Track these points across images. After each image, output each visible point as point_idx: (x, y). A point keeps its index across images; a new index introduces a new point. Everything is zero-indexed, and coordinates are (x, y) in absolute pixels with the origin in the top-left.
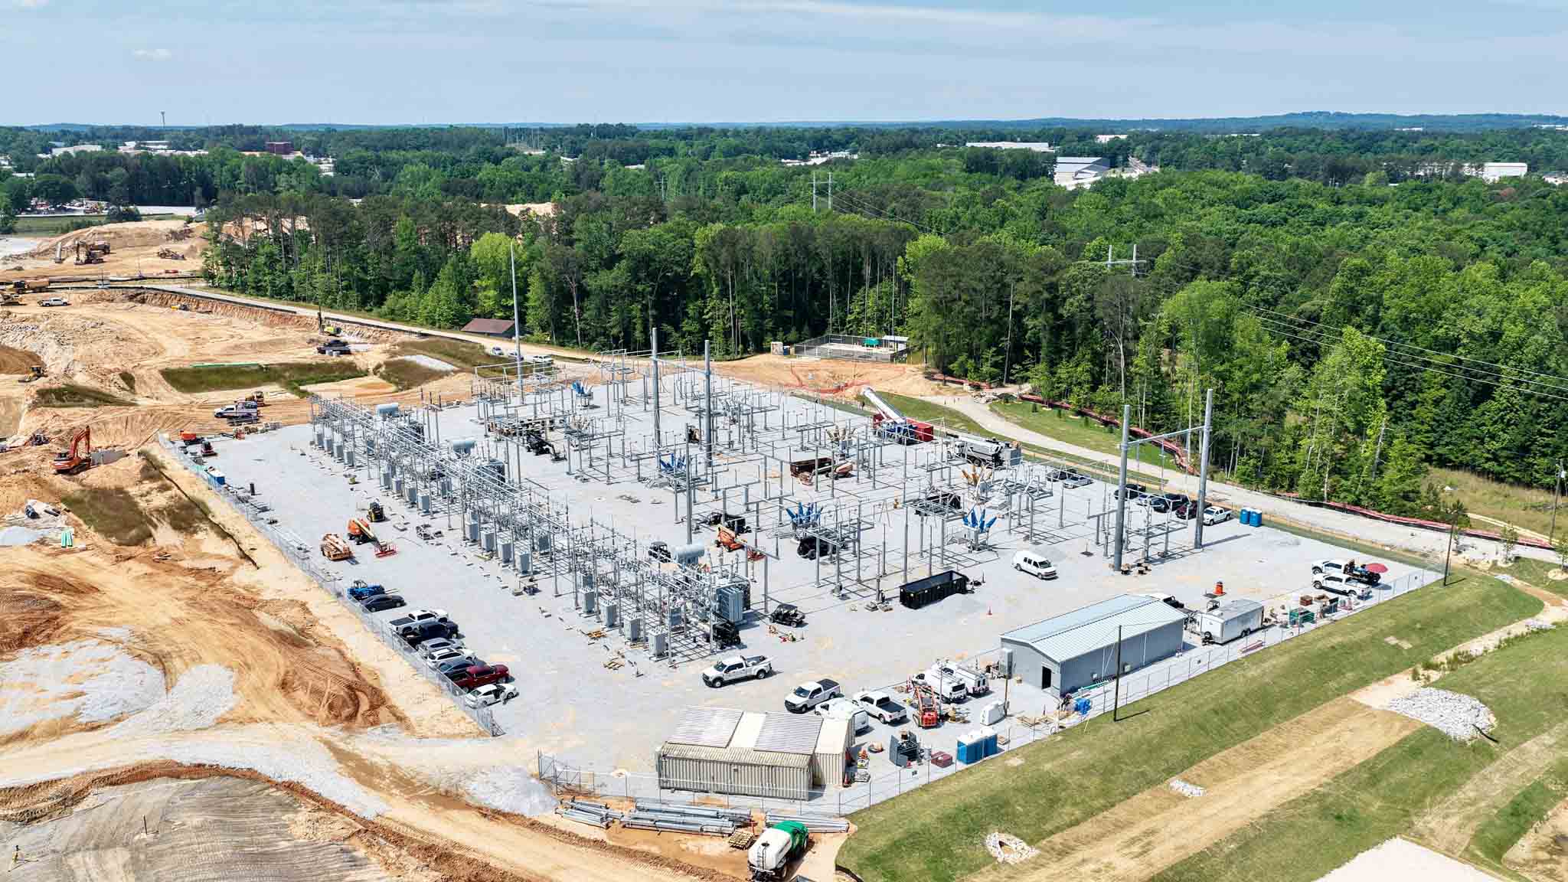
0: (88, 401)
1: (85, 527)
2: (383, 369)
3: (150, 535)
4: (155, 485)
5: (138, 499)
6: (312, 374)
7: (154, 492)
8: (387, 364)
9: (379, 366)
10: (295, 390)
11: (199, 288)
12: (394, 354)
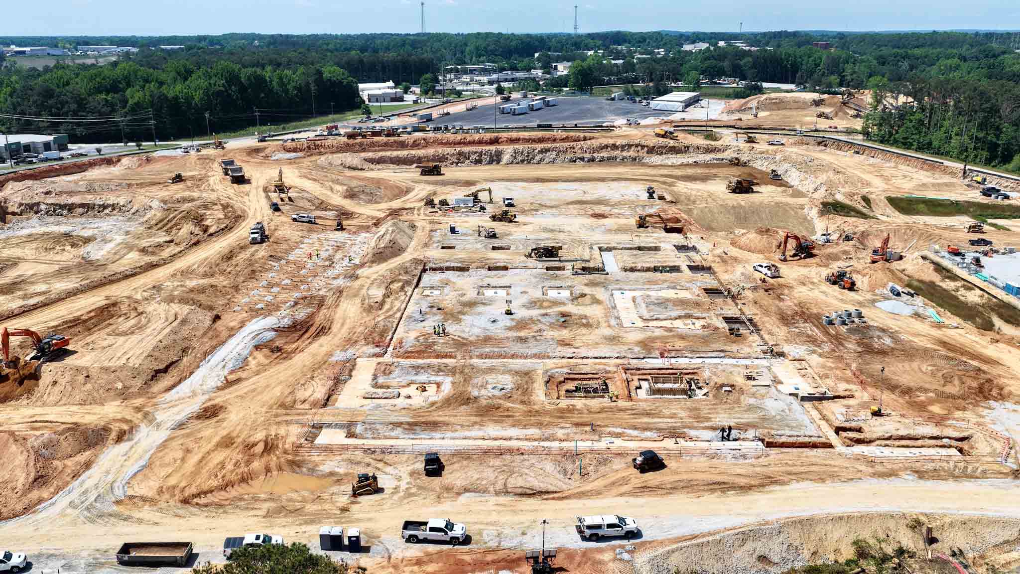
0: (853, 213)
1: (943, 310)
4: (958, 284)
5: (954, 293)
11: (859, 139)
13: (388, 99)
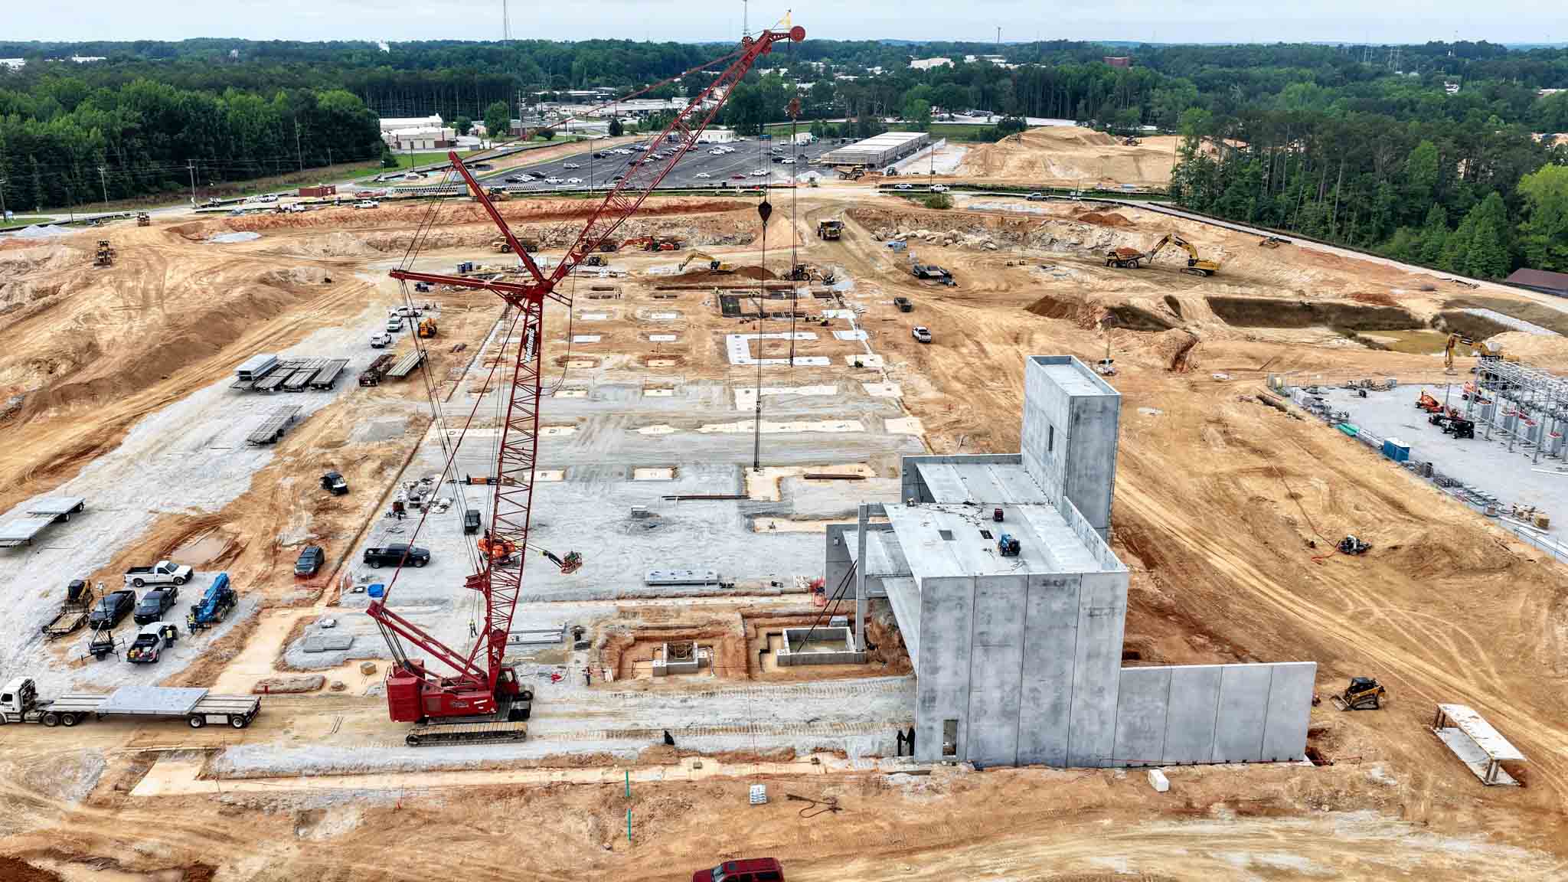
2: (1443, 322)
6: (1361, 319)
8: (1444, 316)
9: (1436, 318)
10: (1350, 336)
12: (1445, 305)
13: (430, 144)
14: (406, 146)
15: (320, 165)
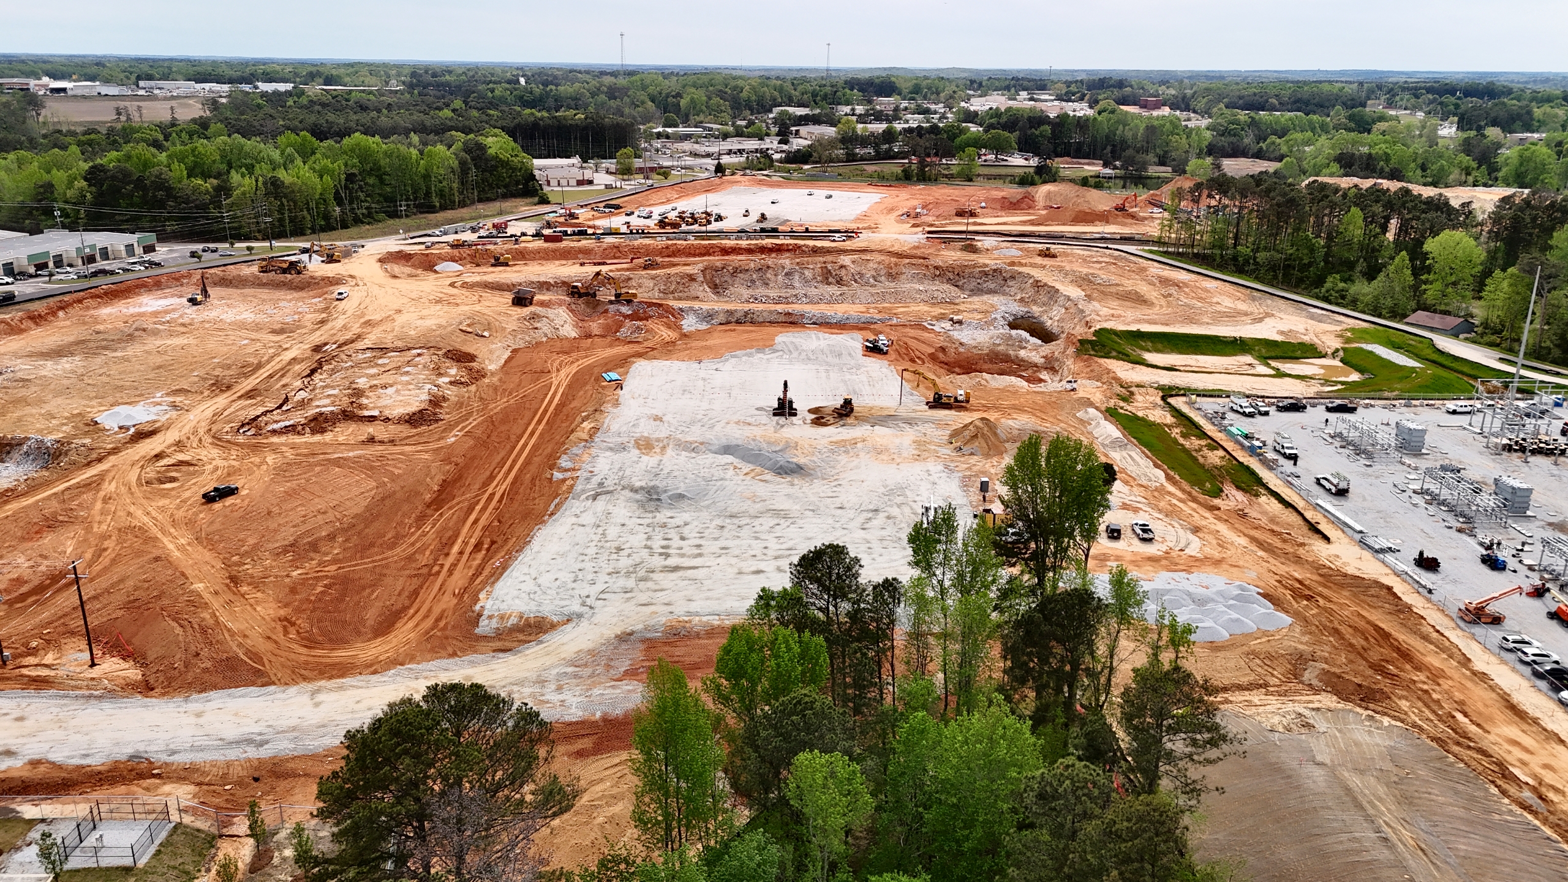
1: (1172, 473)
2: (1341, 353)
3: (1222, 491)
4: (1203, 442)
5: (1194, 454)
7: (1204, 449)
8: (1344, 350)
9: (1337, 350)
10: (1268, 365)
12: (1348, 341)
13: (573, 182)
14: (553, 182)
15: (489, 200)
